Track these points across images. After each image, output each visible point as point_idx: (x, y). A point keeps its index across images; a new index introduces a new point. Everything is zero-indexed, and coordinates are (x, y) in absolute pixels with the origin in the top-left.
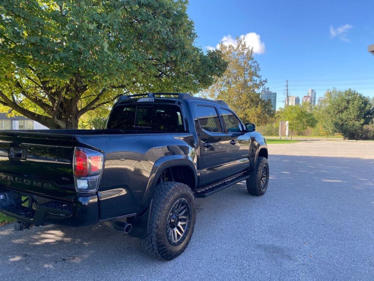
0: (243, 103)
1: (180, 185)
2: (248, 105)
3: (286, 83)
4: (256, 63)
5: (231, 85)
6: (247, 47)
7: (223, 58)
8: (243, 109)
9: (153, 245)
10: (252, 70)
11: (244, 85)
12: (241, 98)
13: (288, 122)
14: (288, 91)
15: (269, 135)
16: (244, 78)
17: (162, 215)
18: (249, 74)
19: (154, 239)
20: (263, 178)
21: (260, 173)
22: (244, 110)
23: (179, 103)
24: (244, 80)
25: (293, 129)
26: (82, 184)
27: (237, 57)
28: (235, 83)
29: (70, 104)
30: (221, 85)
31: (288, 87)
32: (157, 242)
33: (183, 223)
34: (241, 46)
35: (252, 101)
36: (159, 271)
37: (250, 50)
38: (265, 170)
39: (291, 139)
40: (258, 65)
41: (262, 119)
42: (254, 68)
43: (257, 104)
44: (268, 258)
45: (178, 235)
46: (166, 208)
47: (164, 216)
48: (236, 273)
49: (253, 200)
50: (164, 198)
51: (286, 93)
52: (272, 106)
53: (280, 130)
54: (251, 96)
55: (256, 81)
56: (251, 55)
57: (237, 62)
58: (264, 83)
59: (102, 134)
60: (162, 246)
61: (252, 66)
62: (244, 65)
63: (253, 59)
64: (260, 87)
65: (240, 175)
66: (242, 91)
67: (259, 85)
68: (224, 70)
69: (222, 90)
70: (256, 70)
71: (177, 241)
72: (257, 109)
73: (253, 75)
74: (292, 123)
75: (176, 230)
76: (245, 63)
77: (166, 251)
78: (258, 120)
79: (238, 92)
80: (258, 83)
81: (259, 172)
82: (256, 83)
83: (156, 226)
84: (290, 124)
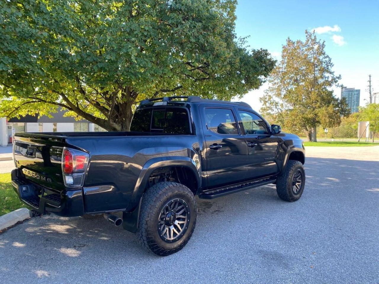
0: (313, 102)
1: (175, 185)
2: (319, 104)
3: (369, 78)
4: (327, 58)
5: (299, 83)
6: (317, 41)
7: (269, 57)
8: (312, 109)
9: (144, 240)
10: (323, 65)
11: (314, 83)
12: (310, 97)
13: (368, 123)
14: (371, 87)
15: (348, 137)
16: (313, 75)
17: (152, 212)
18: (320, 70)
19: (144, 234)
20: (297, 183)
21: (292, 178)
22: (314, 109)
23: (188, 106)
24: (314, 77)
25: (375, 130)
26: (69, 180)
27: (306, 53)
28: (303, 81)
29: (125, 109)
30: (289, 84)
31: (371, 82)
32: (147, 238)
33: (181, 222)
34: (310, 40)
35: (323, 99)
36: (149, 265)
37: (321, 44)
38: (300, 175)
39: (373, 142)
40: (330, 60)
41: (334, 119)
42: (325, 64)
43: (329, 103)
44: (263, 264)
45: (174, 232)
46: (157, 207)
47: (154, 213)
48: (221, 275)
49: (282, 205)
50: (156, 197)
51: (368, 89)
52: (347, 105)
53: (358, 132)
54: (322, 94)
55: (328, 77)
56: (322, 49)
57: (305, 59)
58: (337, 79)
59: (125, 136)
60: (152, 242)
61: (323, 62)
62: (314, 61)
63: (324, 54)
64: (332, 84)
65: (265, 179)
66: (311, 89)
67: (332, 82)
68: (271, 70)
69: (289, 89)
70: (328, 66)
71: (172, 238)
72: (328, 108)
73: (324, 72)
74: (374, 124)
75: (172, 228)
76: (315, 58)
77: (158, 247)
78: (329, 120)
79: (307, 91)
80: (330, 79)
81: (290, 177)
82: (328, 80)
83: (145, 222)
84: (371, 125)
